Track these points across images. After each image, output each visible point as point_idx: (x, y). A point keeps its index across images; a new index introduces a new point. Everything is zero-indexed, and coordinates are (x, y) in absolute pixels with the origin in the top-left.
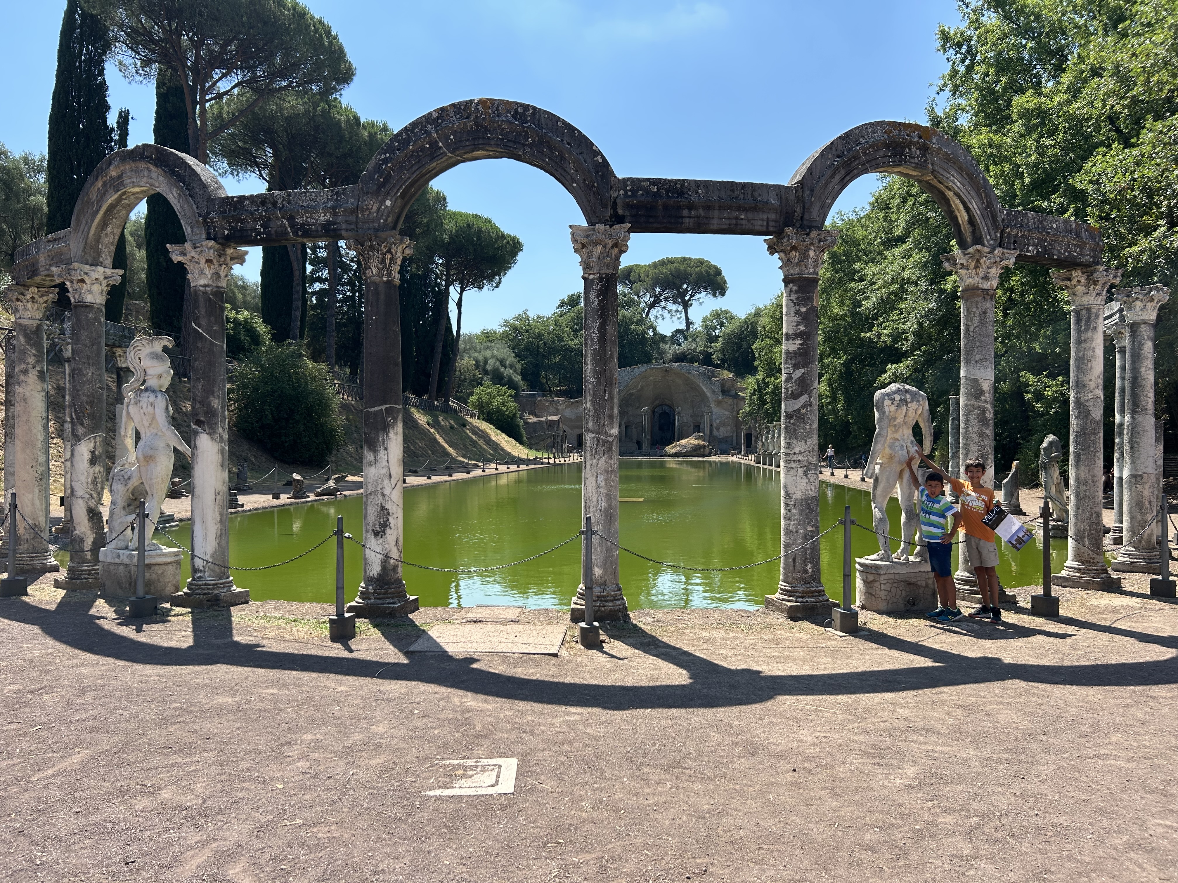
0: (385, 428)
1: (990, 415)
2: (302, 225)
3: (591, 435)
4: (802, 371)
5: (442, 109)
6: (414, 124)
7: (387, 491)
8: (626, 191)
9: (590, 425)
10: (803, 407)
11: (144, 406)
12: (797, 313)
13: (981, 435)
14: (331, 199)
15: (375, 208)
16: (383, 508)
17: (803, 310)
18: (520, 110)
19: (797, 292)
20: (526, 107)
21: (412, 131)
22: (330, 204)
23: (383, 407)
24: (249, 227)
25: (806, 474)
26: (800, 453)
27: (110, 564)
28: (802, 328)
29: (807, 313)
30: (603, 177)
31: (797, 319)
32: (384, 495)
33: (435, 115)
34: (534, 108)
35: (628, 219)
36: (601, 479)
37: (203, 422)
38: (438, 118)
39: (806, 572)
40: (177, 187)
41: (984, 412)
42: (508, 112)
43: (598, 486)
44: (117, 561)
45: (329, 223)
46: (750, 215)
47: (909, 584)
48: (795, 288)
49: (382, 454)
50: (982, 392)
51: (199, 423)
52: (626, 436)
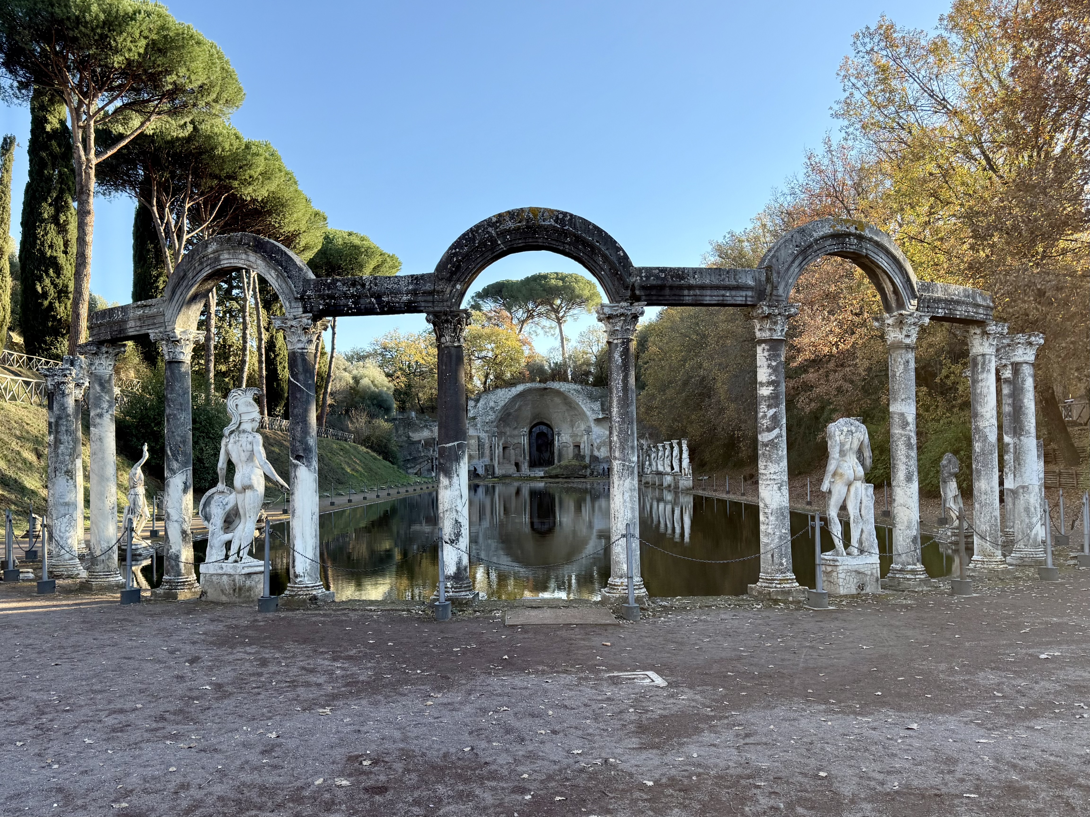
0: (457, 459)
1: (914, 441)
2: (388, 303)
3: (617, 462)
4: (774, 410)
5: (500, 215)
6: (478, 227)
7: (459, 509)
8: (641, 277)
9: (617, 454)
10: (776, 438)
11: (244, 445)
12: (769, 366)
13: (908, 457)
14: (412, 283)
15: (448, 291)
16: (456, 521)
17: (774, 364)
18: (561, 216)
19: (768, 350)
20: (565, 214)
21: (477, 232)
22: (410, 287)
23: (456, 443)
24: (342, 303)
25: (780, 489)
26: (775, 473)
27: (212, 575)
28: (773, 378)
29: (777, 366)
30: (624, 266)
31: (770, 371)
32: (457, 511)
33: (494, 220)
34: (571, 215)
35: (644, 298)
36: (627, 495)
37: (302, 457)
38: (497, 222)
39: (782, 564)
40: (276, 270)
41: (909, 439)
42: (551, 218)
43: (625, 501)
45: (410, 302)
46: (734, 293)
47: (858, 573)
48: (767, 347)
49: (455, 479)
50: (908, 424)
51: (298, 458)
52: (504, 458)
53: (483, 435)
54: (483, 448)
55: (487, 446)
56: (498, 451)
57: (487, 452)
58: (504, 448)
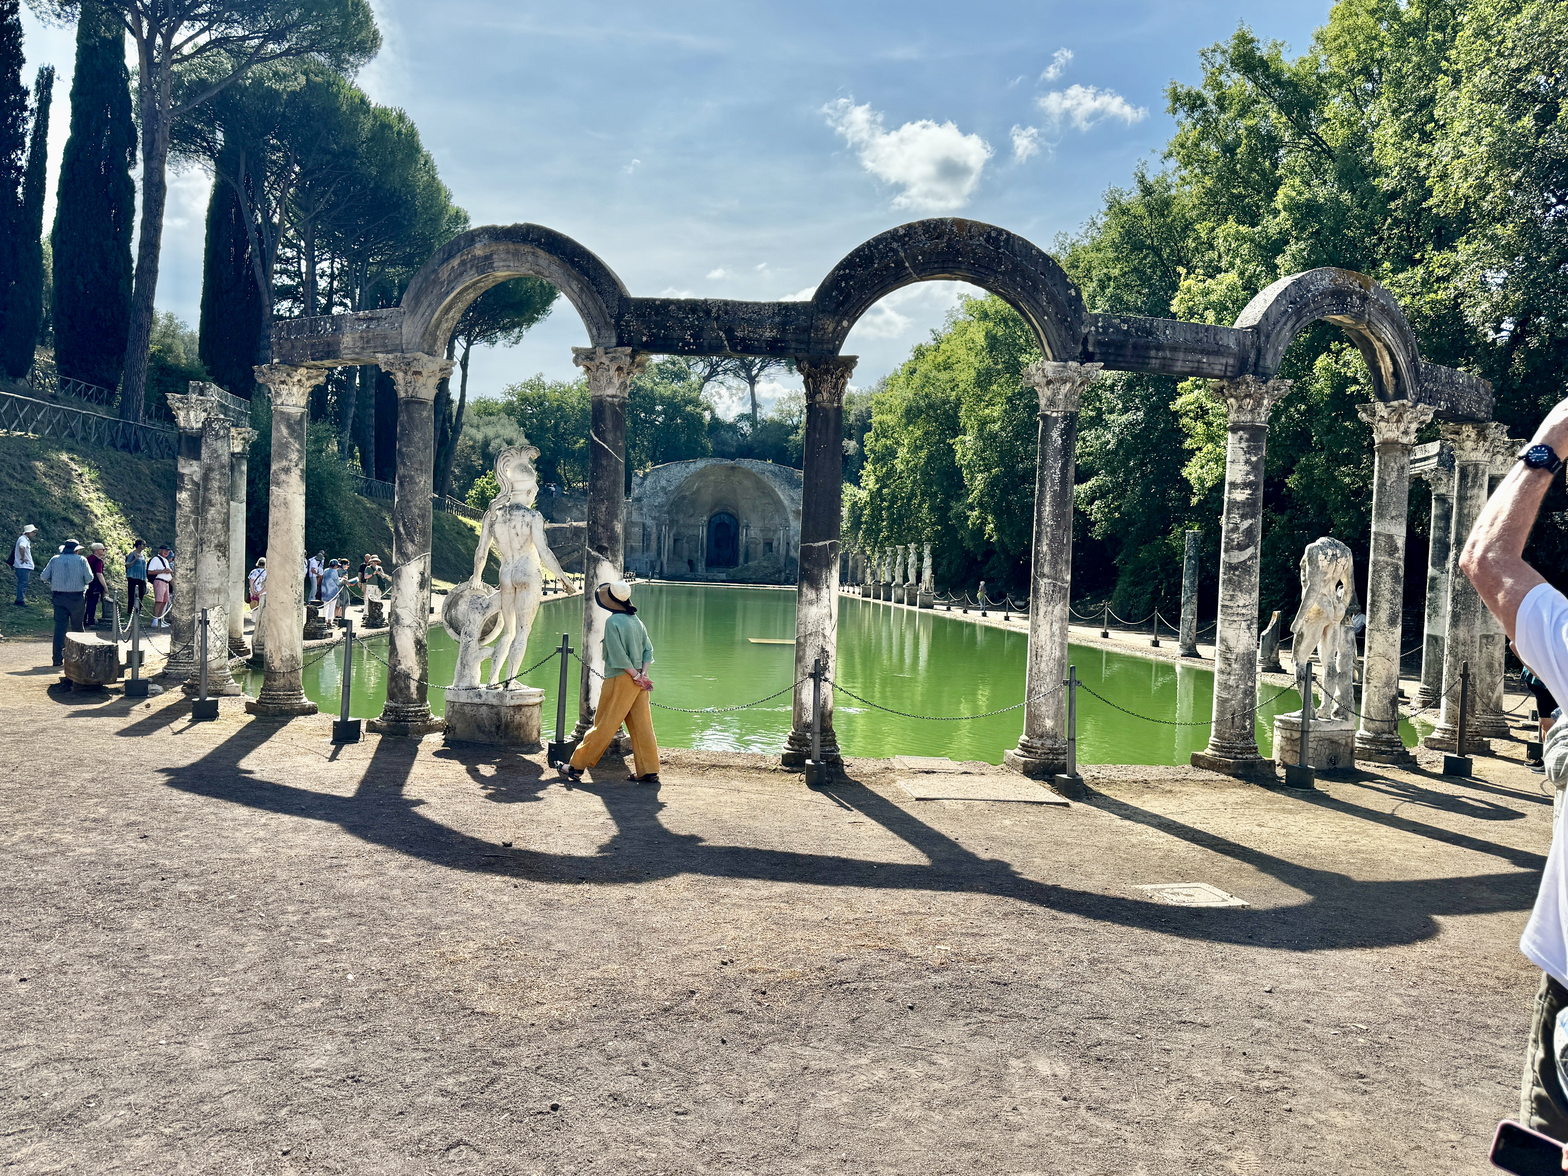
0: (828, 565)
1: (1401, 572)
2: (743, 339)
3: (1046, 580)
4: (1250, 521)
5: (910, 226)
6: (878, 240)
7: (827, 633)
8: (1097, 327)
9: (1046, 570)
10: (1250, 559)
11: (518, 526)
12: (1247, 462)
13: (1393, 592)
14: (779, 314)
15: (831, 328)
16: (823, 650)
17: (1254, 459)
18: (993, 234)
19: (1247, 440)
20: (1000, 231)
21: (876, 247)
22: (777, 319)
23: (828, 543)
24: (675, 335)
25: (1249, 628)
26: (1245, 606)
27: (464, 704)
28: (1252, 478)
29: (1257, 462)
30: (1075, 311)
31: (1247, 468)
32: (824, 636)
33: (902, 232)
34: (1008, 234)
36: (1056, 626)
37: (606, 549)
38: (905, 235)
39: (1245, 728)
40: (579, 281)
41: (1397, 569)
42: (981, 235)
43: (1053, 635)
44: (477, 700)
45: (775, 340)
46: (1212, 359)
47: (1332, 742)
48: (1245, 436)
49: (824, 592)
50: (1396, 549)
51: (601, 549)
52: (674, 553)
53: (649, 522)
54: (649, 539)
55: (654, 537)
56: (668, 543)
57: (654, 545)
58: (675, 541)
